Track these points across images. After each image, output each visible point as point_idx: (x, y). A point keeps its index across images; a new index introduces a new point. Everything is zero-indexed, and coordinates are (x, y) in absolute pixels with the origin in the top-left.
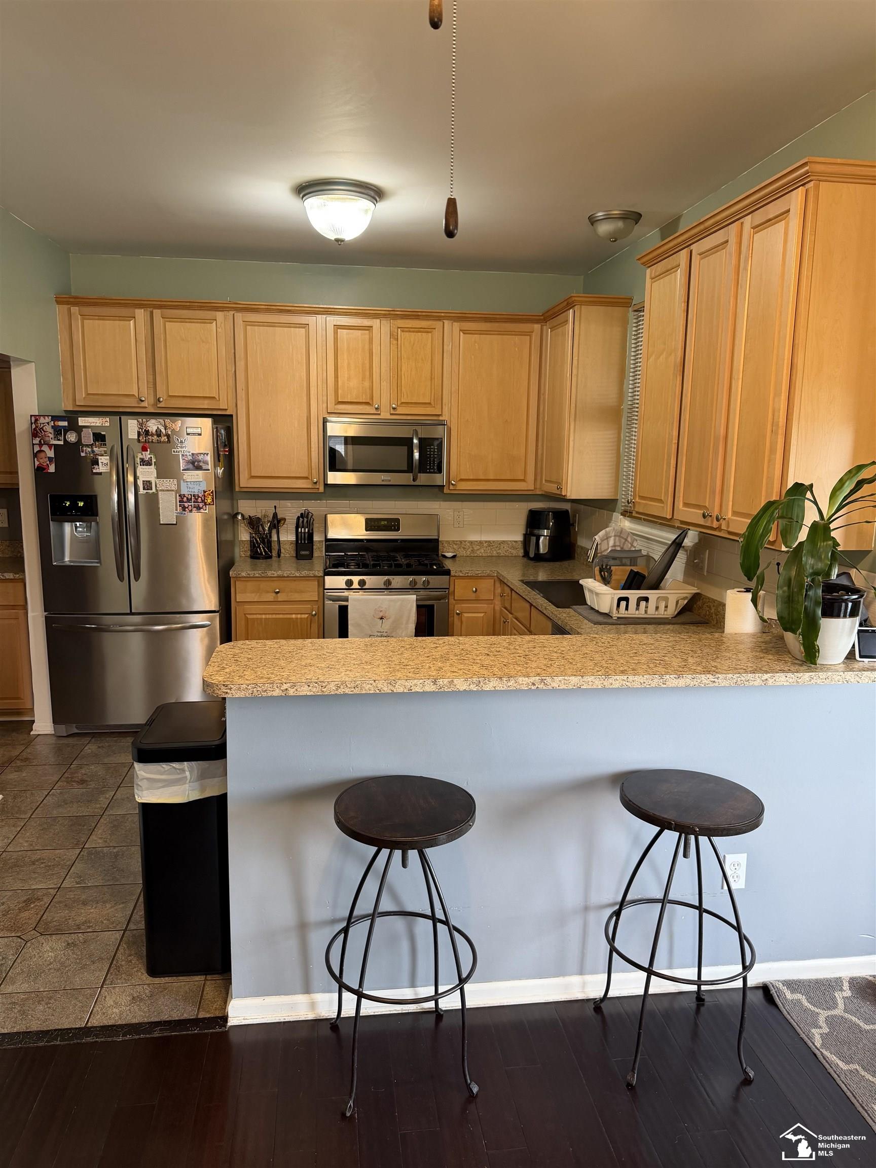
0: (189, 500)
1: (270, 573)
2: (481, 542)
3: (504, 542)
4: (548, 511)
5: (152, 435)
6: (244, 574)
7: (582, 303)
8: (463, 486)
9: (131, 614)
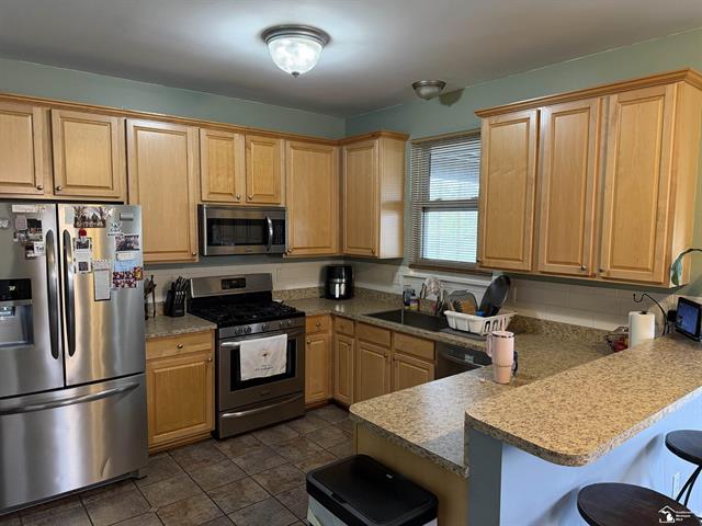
0: (122, 277)
1: (175, 332)
2: (294, 290)
3: (308, 289)
4: (341, 266)
5: (89, 220)
6: (153, 336)
7: (385, 136)
8: (295, 253)
9: (66, 387)
